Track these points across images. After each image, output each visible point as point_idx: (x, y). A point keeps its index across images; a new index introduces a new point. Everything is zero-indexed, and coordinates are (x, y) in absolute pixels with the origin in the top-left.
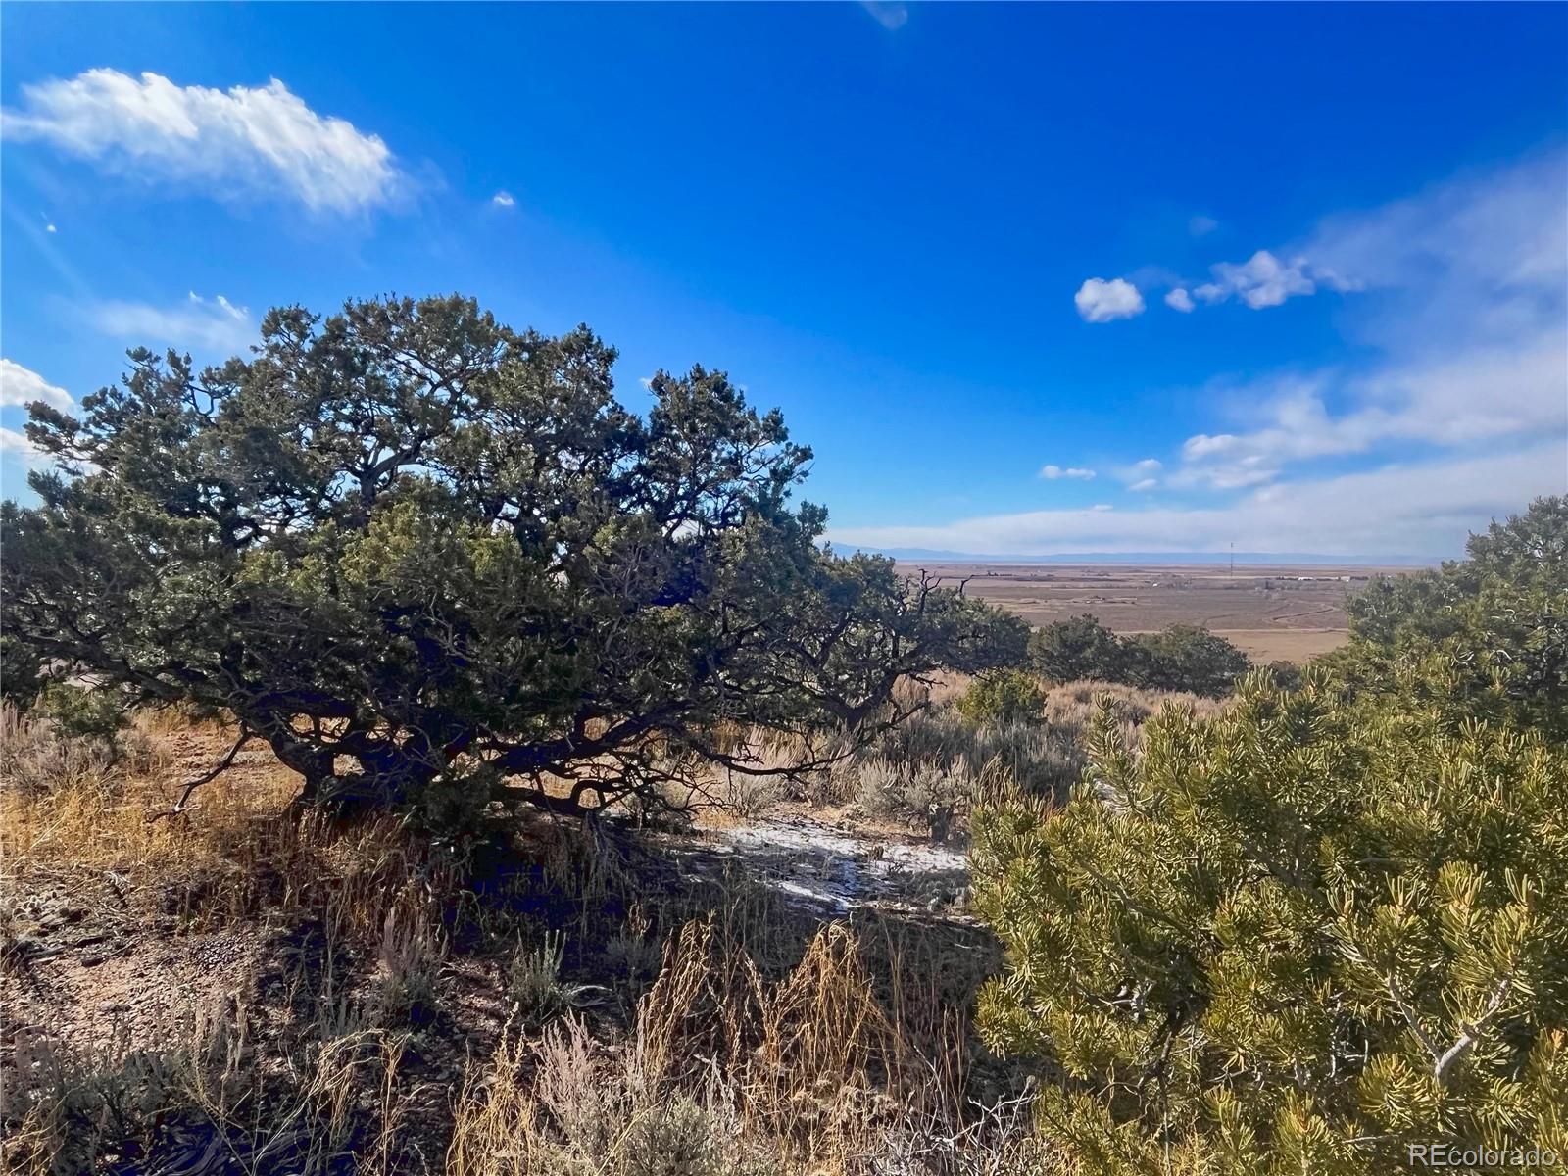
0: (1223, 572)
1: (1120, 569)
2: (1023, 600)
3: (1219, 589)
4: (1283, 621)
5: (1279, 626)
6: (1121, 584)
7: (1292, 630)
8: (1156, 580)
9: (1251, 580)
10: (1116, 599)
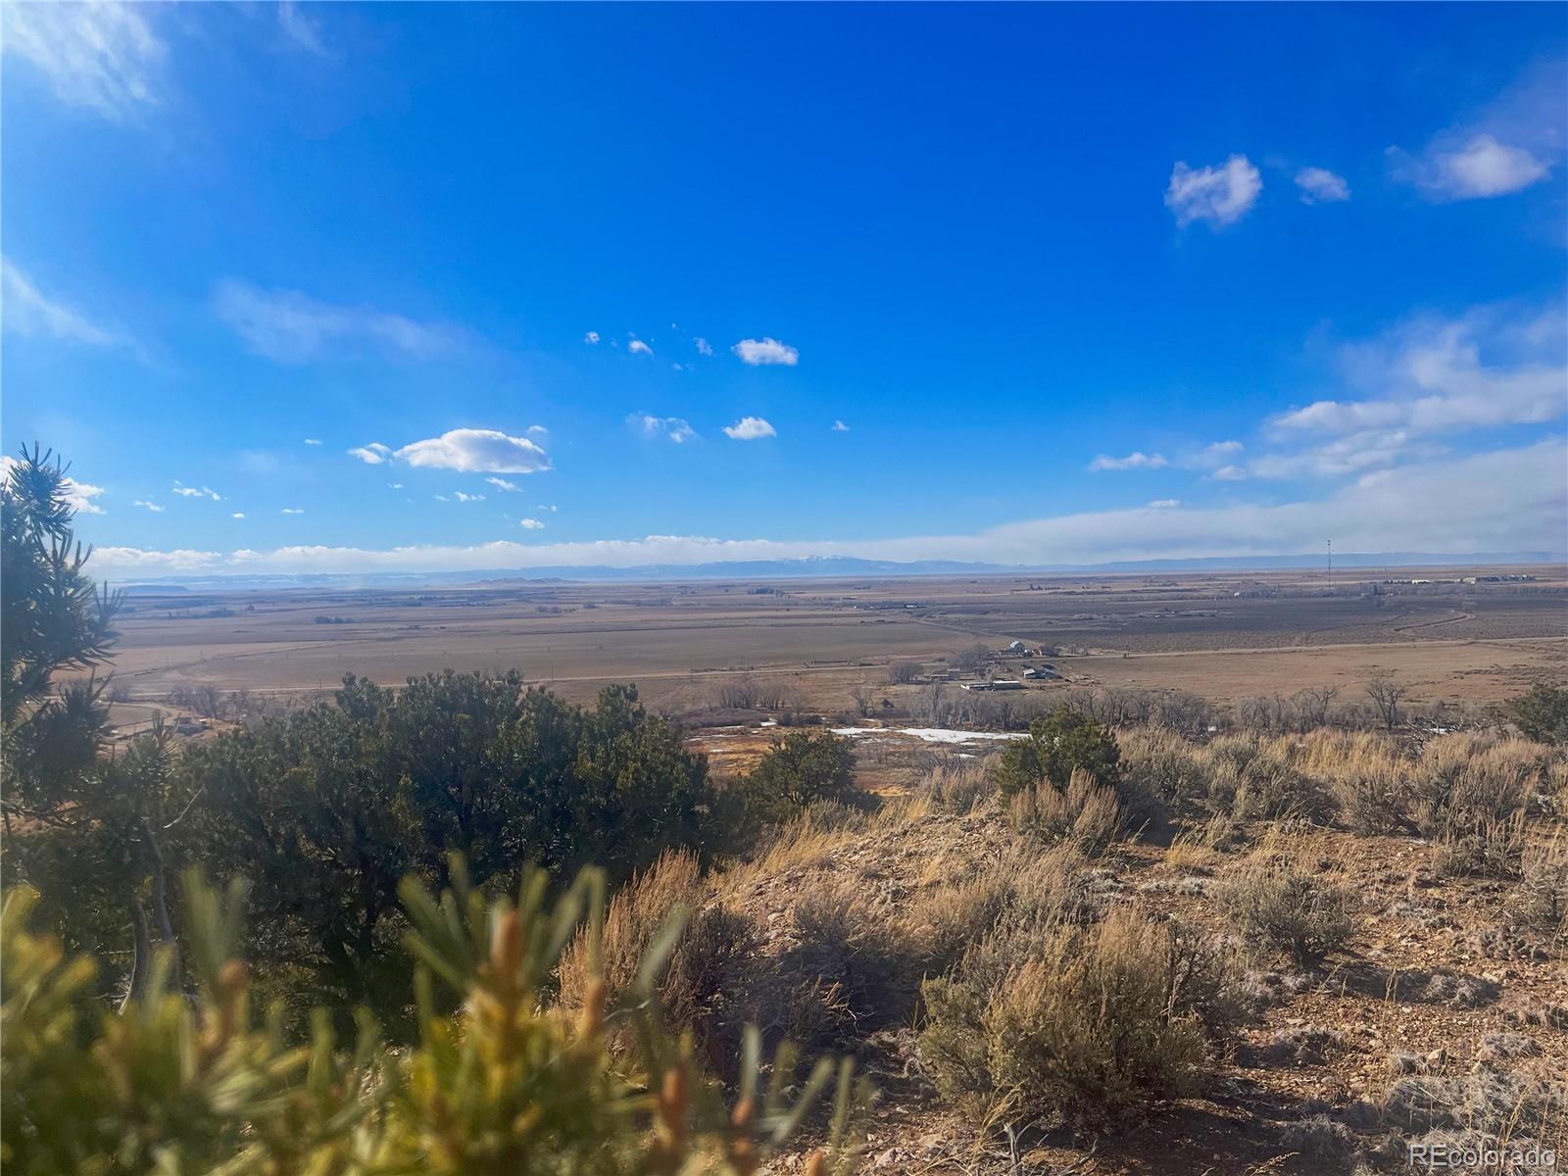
0: (1313, 576)
1: (1189, 577)
2: (1076, 616)
3: (1315, 596)
4: (1409, 633)
5: (1404, 639)
6: (1195, 594)
7: (1420, 643)
8: (1236, 588)
9: (1354, 585)
10: (1191, 612)
